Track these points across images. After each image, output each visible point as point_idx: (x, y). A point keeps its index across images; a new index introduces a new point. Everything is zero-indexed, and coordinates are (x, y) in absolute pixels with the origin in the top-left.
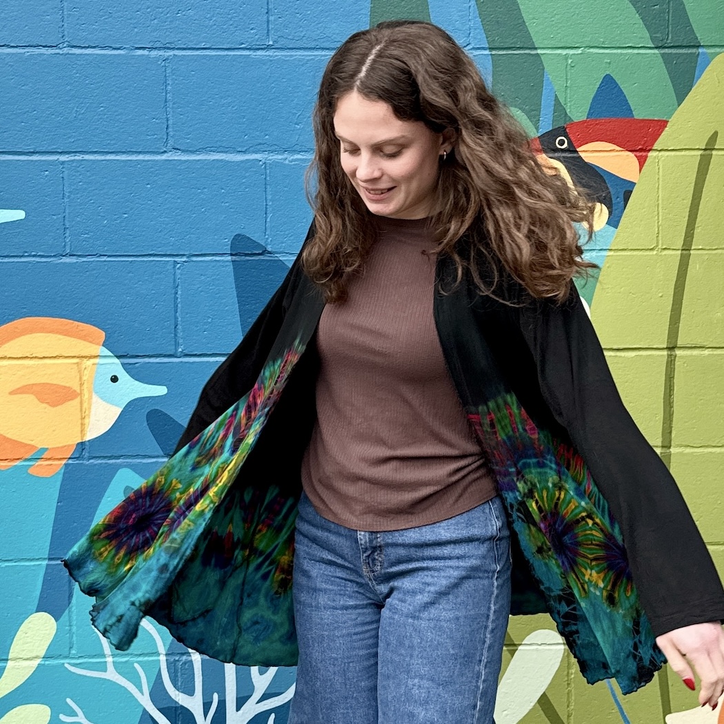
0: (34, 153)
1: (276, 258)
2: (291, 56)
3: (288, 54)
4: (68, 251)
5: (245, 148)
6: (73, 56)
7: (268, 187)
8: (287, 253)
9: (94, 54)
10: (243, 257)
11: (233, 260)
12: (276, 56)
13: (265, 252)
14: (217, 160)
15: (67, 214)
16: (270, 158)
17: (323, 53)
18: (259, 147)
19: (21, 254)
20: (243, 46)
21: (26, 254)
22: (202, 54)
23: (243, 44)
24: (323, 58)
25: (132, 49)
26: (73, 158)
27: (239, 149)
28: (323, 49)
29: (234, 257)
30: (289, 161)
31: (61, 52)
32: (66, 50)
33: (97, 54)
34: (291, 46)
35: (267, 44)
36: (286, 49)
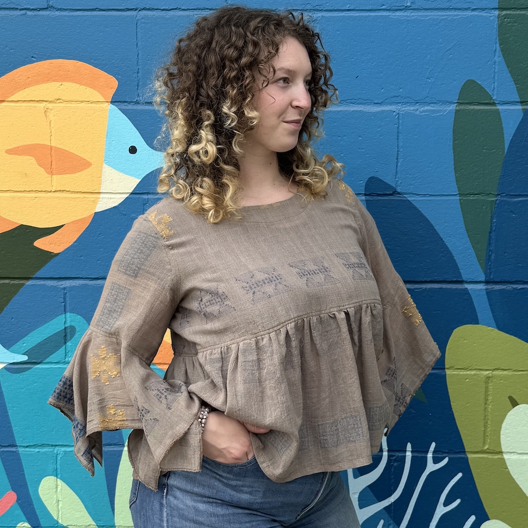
1: (405, 199)
2: (427, 16)
3: (424, 14)
5: (381, 100)
7: (400, 135)
8: (414, 194)
10: (375, 197)
11: (367, 199)
12: (413, 16)
13: (395, 193)
14: (356, 111)
16: (403, 109)
17: (456, 13)
18: (393, 99)
20: (384, 7)
22: (347, 15)
23: (383, 5)
24: (455, 18)
27: (375, 102)
28: (456, 9)
29: (368, 197)
30: (420, 112)
34: (427, 7)
35: (405, 5)
36: (422, 10)
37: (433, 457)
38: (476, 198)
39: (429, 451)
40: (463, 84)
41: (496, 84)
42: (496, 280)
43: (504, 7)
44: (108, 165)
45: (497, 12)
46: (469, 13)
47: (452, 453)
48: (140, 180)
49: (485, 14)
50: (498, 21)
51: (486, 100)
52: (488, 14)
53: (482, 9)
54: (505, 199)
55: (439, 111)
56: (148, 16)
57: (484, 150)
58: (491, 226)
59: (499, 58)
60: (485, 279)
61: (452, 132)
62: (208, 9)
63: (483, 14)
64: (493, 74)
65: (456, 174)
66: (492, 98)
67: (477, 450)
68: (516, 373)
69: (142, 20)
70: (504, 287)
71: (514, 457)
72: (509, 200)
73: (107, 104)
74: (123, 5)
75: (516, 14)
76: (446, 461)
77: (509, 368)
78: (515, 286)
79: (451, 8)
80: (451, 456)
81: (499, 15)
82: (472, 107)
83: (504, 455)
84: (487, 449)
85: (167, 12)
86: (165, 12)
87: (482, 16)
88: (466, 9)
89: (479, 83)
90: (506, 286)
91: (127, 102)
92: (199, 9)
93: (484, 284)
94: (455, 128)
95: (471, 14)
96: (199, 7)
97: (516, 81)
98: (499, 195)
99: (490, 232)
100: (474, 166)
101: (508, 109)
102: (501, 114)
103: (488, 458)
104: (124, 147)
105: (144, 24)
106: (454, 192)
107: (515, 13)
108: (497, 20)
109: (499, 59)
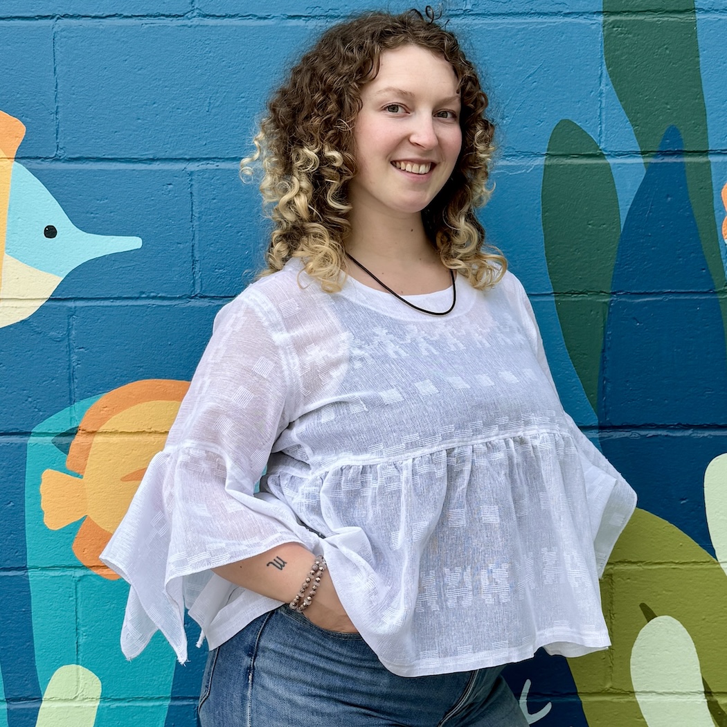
0: (153, 160)
2: (497, 24)
4: (199, 291)
6: (206, 29)
9: (233, 26)
12: (476, 25)
15: (197, 242)
17: (540, 20)
19: (137, 295)
21: (144, 296)
24: (540, 26)
25: (283, 19)
26: (204, 167)
28: (540, 14)
31: (189, 24)
32: (196, 21)
33: (236, 26)
34: (496, 11)
35: (464, 9)
36: (489, 16)
37: (528, 704)
38: (580, 299)
39: (522, 694)
40: (554, 127)
41: (604, 125)
42: (614, 424)
43: (612, 11)
44: (11, 256)
45: (601, 18)
46: (559, 20)
47: (557, 696)
48: (62, 279)
49: (584, 22)
50: (603, 31)
51: (590, 151)
52: (589, 21)
53: (579, 13)
54: (623, 299)
55: (519, 168)
56: (71, 27)
57: (590, 226)
58: (604, 341)
59: (606, 86)
60: (599, 423)
61: (540, 199)
62: (163, 15)
63: (581, 20)
64: (599, 111)
65: (548, 263)
66: (598, 147)
67: (594, 691)
68: (650, 567)
69: (63, 33)
70: (627, 434)
71: (653, 699)
72: (630, 301)
73: (9, 161)
74: (33, 10)
75: (630, 20)
76: (548, 708)
77: (640, 560)
78: (643, 433)
79: (532, 12)
80: (557, 700)
81: (605, 22)
82: (569, 161)
83: (636, 696)
84: (611, 688)
85: (101, 20)
86: (97, 20)
87: (580, 24)
88: (556, 14)
89: (579, 124)
90: (630, 433)
91: (40, 158)
92: (151, 16)
93: (597, 431)
94: (544, 193)
95: (562, 21)
96: (150, 12)
97: (634, 122)
98: (614, 293)
99: (603, 351)
100: (575, 251)
101: (624, 164)
102: (613, 171)
103: (611, 702)
104: (37, 227)
105: (66, 39)
106: (547, 290)
107: (628, 18)
108: (601, 29)
109: (608, 87)
